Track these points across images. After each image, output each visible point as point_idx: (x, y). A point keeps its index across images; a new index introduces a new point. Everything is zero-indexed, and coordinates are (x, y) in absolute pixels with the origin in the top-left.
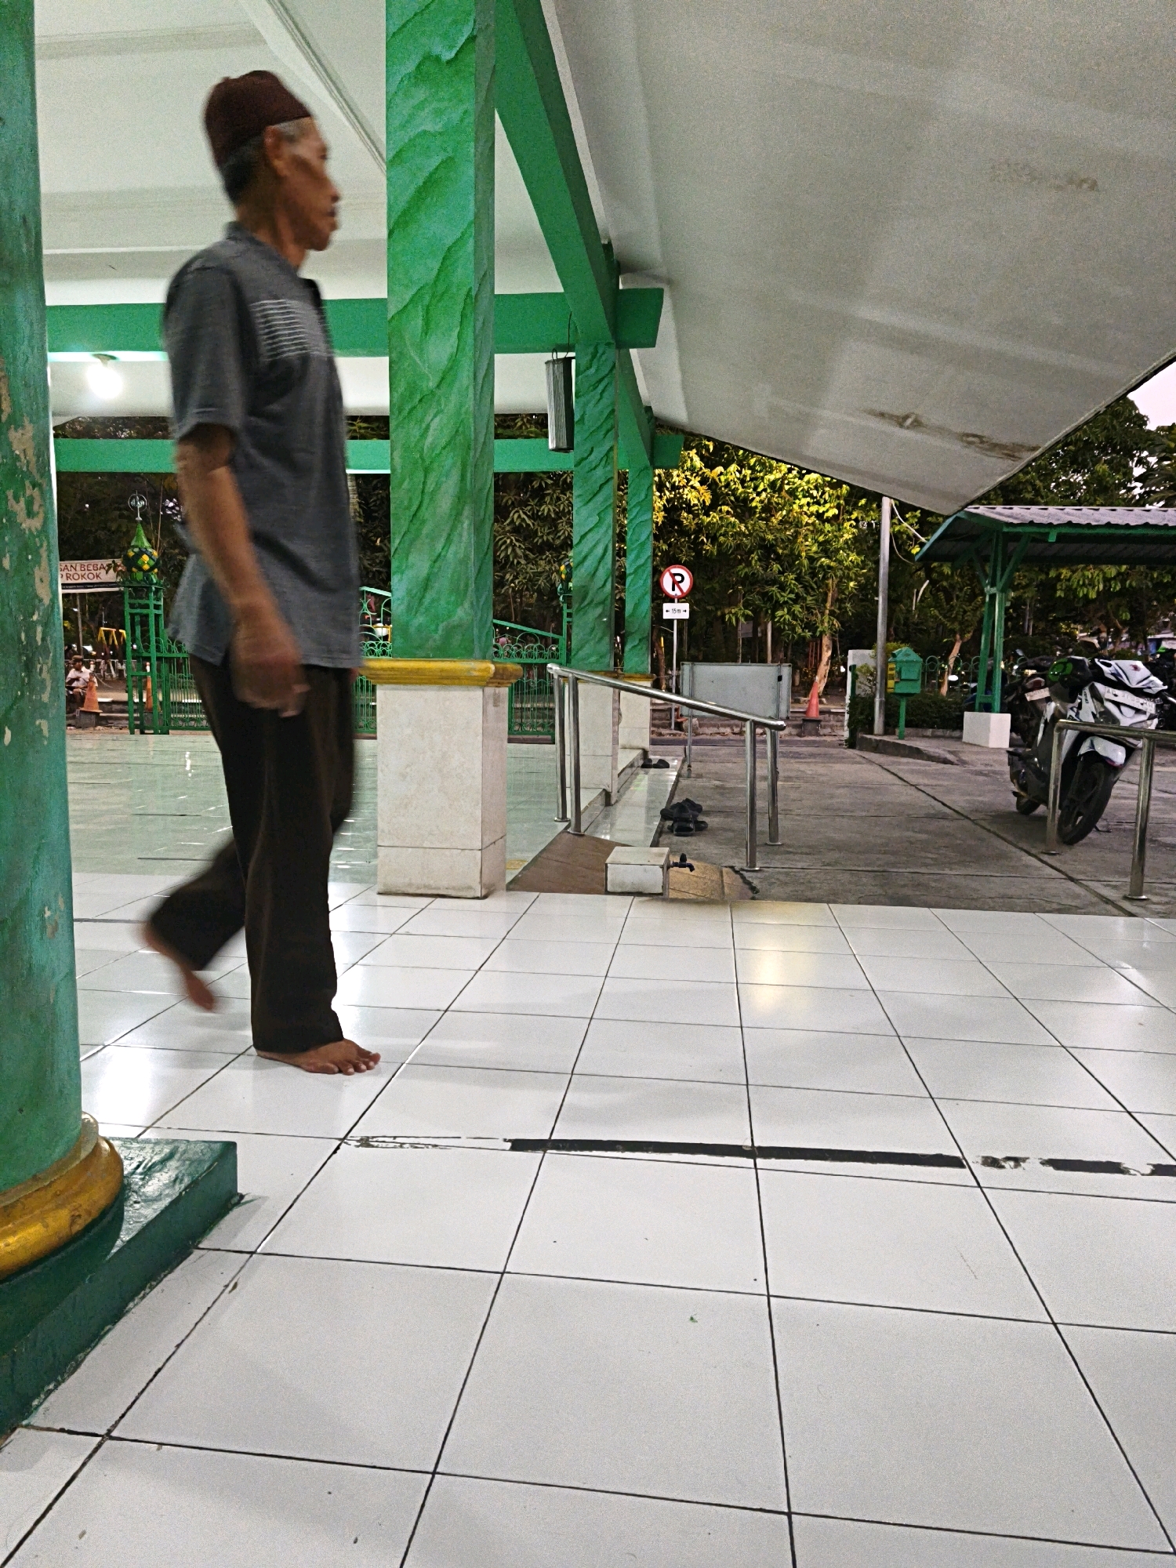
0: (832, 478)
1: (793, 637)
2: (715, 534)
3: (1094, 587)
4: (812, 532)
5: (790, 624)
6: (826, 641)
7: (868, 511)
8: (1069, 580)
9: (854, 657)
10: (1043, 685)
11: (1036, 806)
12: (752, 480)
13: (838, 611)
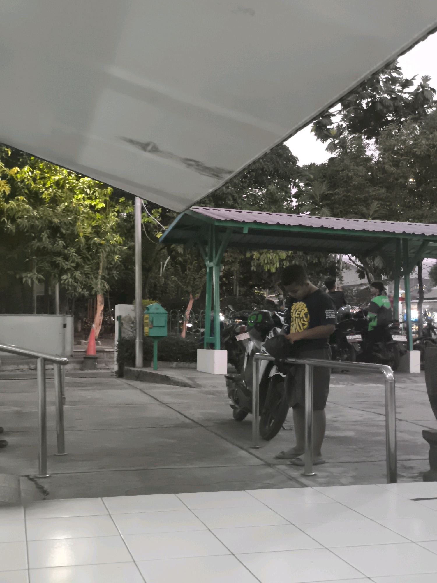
0: (100, 182)
1: (75, 295)
2: (14, 217)
3: (274, 265)
4: (87, 218)
5: (72, 286)
6: (100, 299)
7: (127, 206)
8: (258, 260)
9: (121, 310)
10: (246, 329)
11: (245, 415)
12: (41, 178)
13: (108, 277)
